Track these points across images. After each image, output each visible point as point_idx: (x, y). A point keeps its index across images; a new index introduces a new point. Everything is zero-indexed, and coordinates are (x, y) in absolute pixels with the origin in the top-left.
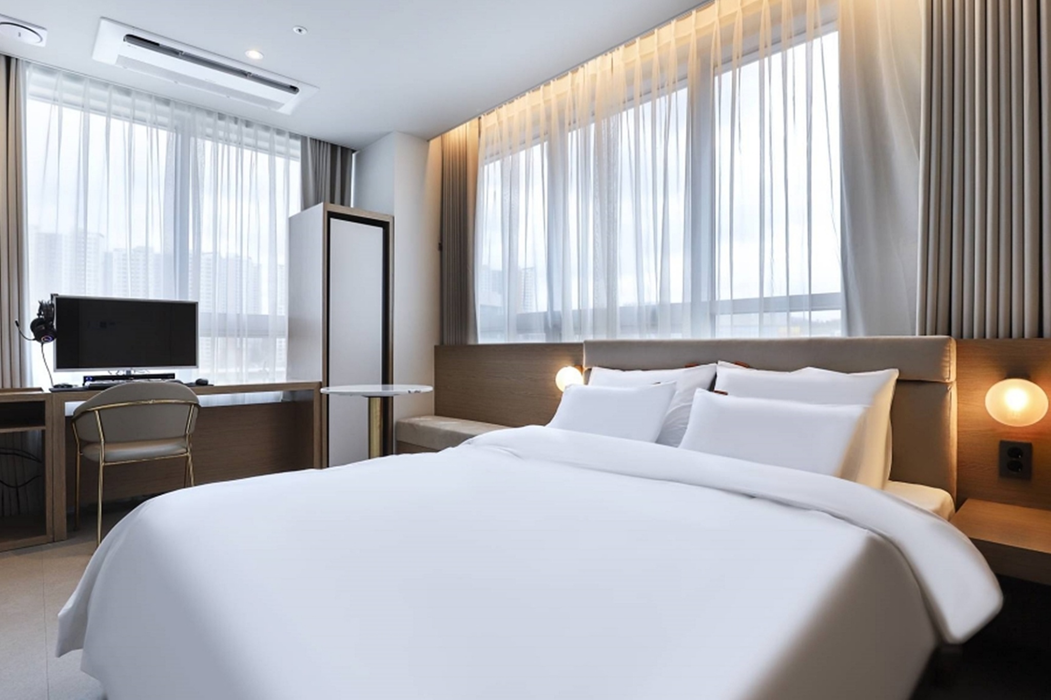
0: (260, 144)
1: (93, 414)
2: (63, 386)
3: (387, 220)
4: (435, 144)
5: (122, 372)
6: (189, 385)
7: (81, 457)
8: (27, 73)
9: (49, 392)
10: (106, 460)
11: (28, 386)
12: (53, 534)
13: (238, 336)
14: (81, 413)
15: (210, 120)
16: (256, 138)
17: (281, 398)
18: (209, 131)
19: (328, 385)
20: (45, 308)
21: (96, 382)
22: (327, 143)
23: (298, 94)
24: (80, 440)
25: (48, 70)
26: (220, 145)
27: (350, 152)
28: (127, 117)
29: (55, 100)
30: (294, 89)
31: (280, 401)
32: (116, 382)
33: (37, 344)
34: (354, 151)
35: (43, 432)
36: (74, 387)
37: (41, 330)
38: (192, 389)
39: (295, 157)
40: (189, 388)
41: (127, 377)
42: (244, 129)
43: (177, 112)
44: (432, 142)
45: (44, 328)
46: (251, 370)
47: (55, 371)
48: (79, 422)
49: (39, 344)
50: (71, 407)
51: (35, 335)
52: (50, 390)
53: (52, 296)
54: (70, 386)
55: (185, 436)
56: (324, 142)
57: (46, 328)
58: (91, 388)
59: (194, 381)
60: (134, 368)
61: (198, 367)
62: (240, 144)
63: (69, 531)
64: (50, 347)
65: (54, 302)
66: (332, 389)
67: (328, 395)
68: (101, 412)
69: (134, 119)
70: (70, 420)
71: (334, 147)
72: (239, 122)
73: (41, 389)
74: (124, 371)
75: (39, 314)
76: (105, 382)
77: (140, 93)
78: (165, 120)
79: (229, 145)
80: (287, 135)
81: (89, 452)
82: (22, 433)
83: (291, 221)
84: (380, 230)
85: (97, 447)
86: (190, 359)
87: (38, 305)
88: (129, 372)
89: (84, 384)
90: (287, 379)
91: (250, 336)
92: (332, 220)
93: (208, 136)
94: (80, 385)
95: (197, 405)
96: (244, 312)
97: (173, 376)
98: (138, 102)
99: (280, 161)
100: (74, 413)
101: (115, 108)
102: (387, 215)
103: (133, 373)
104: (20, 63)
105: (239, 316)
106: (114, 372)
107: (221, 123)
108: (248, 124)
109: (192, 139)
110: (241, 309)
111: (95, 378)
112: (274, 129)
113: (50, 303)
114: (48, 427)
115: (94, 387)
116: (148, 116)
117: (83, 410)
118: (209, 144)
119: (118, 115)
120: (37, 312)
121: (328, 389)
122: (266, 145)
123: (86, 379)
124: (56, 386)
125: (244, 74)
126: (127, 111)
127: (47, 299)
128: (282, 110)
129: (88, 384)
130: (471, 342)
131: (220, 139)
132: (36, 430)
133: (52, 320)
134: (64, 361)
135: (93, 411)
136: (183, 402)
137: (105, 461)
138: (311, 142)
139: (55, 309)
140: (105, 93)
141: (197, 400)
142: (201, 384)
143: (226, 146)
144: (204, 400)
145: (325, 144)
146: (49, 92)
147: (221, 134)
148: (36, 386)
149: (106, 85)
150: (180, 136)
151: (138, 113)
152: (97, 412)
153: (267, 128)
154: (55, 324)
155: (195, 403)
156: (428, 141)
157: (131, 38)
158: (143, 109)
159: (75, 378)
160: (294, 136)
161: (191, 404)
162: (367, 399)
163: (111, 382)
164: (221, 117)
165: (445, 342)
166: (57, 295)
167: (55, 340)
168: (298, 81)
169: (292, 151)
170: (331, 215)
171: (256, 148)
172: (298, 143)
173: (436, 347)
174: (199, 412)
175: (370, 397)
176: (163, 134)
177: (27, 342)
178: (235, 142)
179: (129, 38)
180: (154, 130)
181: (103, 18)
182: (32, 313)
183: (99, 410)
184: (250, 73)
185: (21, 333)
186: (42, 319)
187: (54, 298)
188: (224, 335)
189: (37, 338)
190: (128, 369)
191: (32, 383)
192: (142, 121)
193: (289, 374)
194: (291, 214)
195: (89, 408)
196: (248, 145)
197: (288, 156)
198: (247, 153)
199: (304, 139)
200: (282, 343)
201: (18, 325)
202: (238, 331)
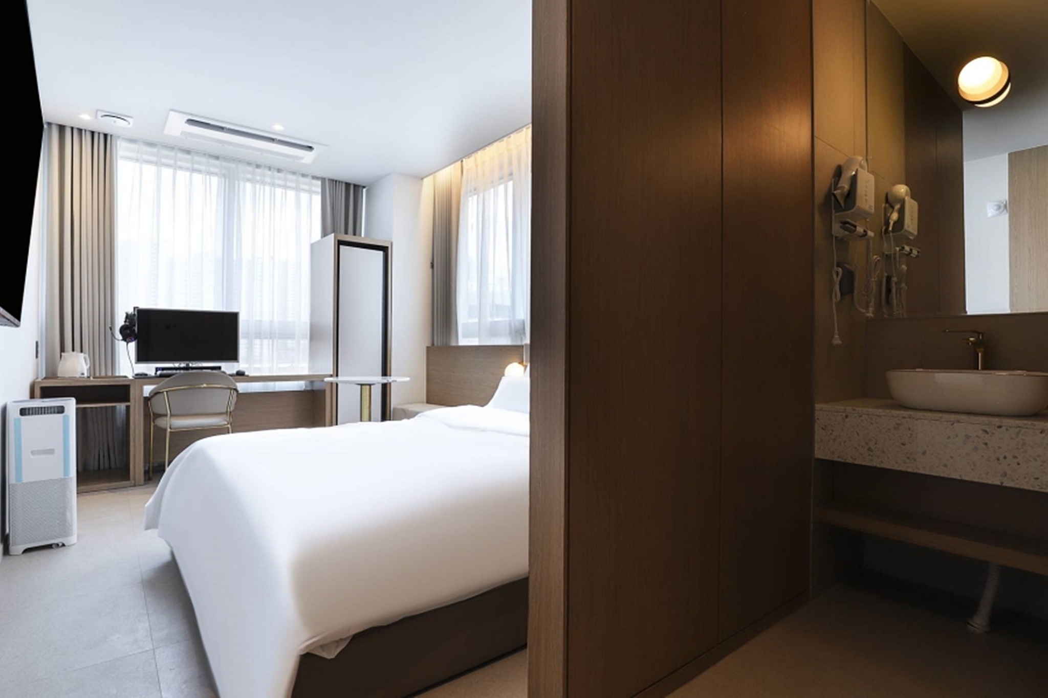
0: (289, 184)
1: (162, 394)
2: (141, 375)
3: (386, 245)
4: (427, 182)
5: (183, 365)
6: (231, 375)
7: (154, 426)
8: (118, 143)
9: (133, 378)
10: (172, 427)
11: (117, 374)
12: (134, 480)
13: (271, 338)
14: (155, 393)
15: (250, 169)
16: (286, 180)
17: (304, 387)
18: (249, 176)
19: (337, 375)
20: (129, 317)
21: (165, 372)
22: (342, 182)
23: (314, 151)
24: (154, 414)
25: (132, 141)
26: (258, 186)
27: (361, 189)
28: (188, 169)
29: (137, 160)
30: (310, 148)
31: (303, 389)
32: (178, 371)
33: (124, 343)
34: (364, 187)
35: (128, 408)
36: (148, 376)
37: (127, 333)
38: (234, 379)
39: (316, 193)
40: (230, 377)
41: (187, 368)
42: (276, 174)
43: (224, 164)
44: (425, 180)
45: (128, 332)
46: (280, 365)
47: (136, 363)
48: (153, 400)
49: (125, 343)
50: (148, 389)
51: (123, 337)
52: (133, 377)
53: (134, 308)
54: (146, 375)
55: (227, 412)
56: (339, 182)
57: (131, 332)
58: (161, 376)
59: (235, 372)
60: (192, 362)
61: (238, 362)
62: (273, 185)
63: (145, 480)
64: (133, 345)
65: (136, 313)
66: (340, 378)
67: (337, 385)
68: (168, 393)
69: (194, 170)
70: (147, 400)
71: (348, 185)
72: (272, 169)
73: (126, 377)
74: (184, 363)
75: (125, 322)
76: (170, 372)
77: (197, 153)
78: (216, 170)
79: (264, 185)
80: (310, 177)
81: (161, 422)
82: (112, 407)
83: (312, 246)
84: (381, 253)
85: (165, 418)
86: (233, 356)
87: (124, 315)
88: (188, 365)
89: (156, 373)
90: (309, 372)
91: (280, 338)
92: (341, 247)
93: (248, 180)
94: (153, 374)
95: (236, 390)
96: (276, 319)
97: (219, 368)
98: (196, 158)
99: (304, 196)
100: (150, 394)
101: (179, 163)
102: (386, 241)
103: (191, 365)
104: (113, 138)
105: (271, 322)
106: (177, 365)
107: (258, 171)
108: (279, 171)
109: (237, 183)
110: (273, 317)
111: (163, 369)
112: (300, 174)
113: (133, 313)
114: (131, 404)
115: (163, 375)
116: (203, 168)
117: (155, 392)
118: (249, 186)
119: (181, 168)
120: (124, 320)
121: (337, 378)
122: (294, 185)
123: (157, 369)
124: (136, 375)
125: (272, 140)
126: (189, 165)
127: (131, 311)
128: (303, 161)
129: (159, 373)
130: (453, 344)
131: (258, 182)
132: (121, 407)
133: (135, 326)
134: (142, 357)
135: (163, 392)
136: (226, 386)
137: (170, 428)
138: (329, 182)
139: (136, 318)
140: (172, 154)
141: (235, 386)
142: (240, 374)
143: (262, 187)
144: (242, 387)
145: (340, 183)
146: (134, 155)
147: (258, 178)
148: (122, 374)
149: (172, 148)
150: (227, 181)
151: (196, 166)
152: (165, 393)
153: (294, 173)
154: (136, 329)
155: (234, 387)
156: (422, 179)
157: (191, 122)
158: (199, 163)
159: (149, 368)
160: (314, 178)
161: (231, 389)
162: (359, 387)
163: (174, 372)
164: (258, 166)
165: (435, 344)
166: (137, 307)
167: (136, 341)
168: (313, 143)
169: (314, 189)
170: (340, 243)
171: (285, 187)
172: (319, 183)
173: (428, 347)
174: (237, 396)
175: (362, 385)
176: (215, 180)
177: (117, 341)
178: (269, 184)
179: (189, 122)
180: (208, 177)
181: (172, 110)
182: (120, 321)
183: (167, 392)
184: (276, 139)
185: (113, 335)
186: (127, 325)
187: (136, 309)
188: (260, 338)
189: (124, 339)
190: (187, 362)
191: (119, 373)
192: (200, 171)
193: (310, 369)
194: (313, 241)
195: (161, 390)
196: (279, 186)
197: (310, 192)
198: (279, 191)
199: (323, 180)
200: (305, 343)
201: (111, 329)
202: (271, 334)
